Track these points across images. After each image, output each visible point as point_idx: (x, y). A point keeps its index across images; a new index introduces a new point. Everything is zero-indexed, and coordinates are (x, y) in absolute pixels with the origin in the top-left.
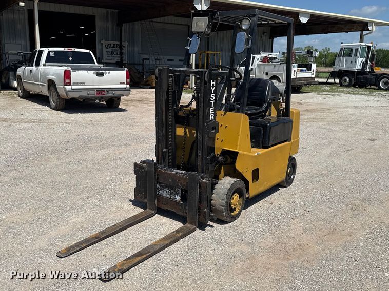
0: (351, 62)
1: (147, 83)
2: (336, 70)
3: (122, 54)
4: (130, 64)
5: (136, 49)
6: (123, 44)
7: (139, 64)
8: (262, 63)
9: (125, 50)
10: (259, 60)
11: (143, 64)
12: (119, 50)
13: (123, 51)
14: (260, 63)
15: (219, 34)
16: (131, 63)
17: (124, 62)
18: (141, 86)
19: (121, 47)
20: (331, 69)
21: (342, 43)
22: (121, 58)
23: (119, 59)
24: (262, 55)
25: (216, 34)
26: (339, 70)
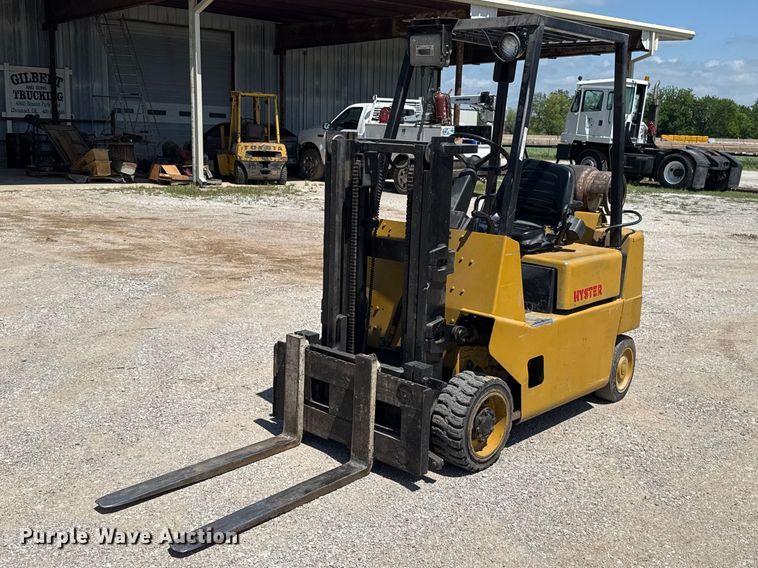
0: (601, 123)
1: (84, 168)
2: (569, 141)
3: (55, 97)
4: (79, 122)
5: (97, 86)
6: (59, 73)
7: (104, 122)
8: (377, 123)
9: (64, 89)
10: (371, 116)
11: (113, 122)
12: (48, 88)
13: (58, 90)
14: (374, 122)
15: (309, 56)
16: (82, 118)
17: (62, 117)
18: (70, 176)
19: (53, 80)
20: (555, 140)
21: (580, 79)
22: (55, 107)
23: (49, 108)
24: (377, 105)
25: (302, 56)
26: (575, 141)
